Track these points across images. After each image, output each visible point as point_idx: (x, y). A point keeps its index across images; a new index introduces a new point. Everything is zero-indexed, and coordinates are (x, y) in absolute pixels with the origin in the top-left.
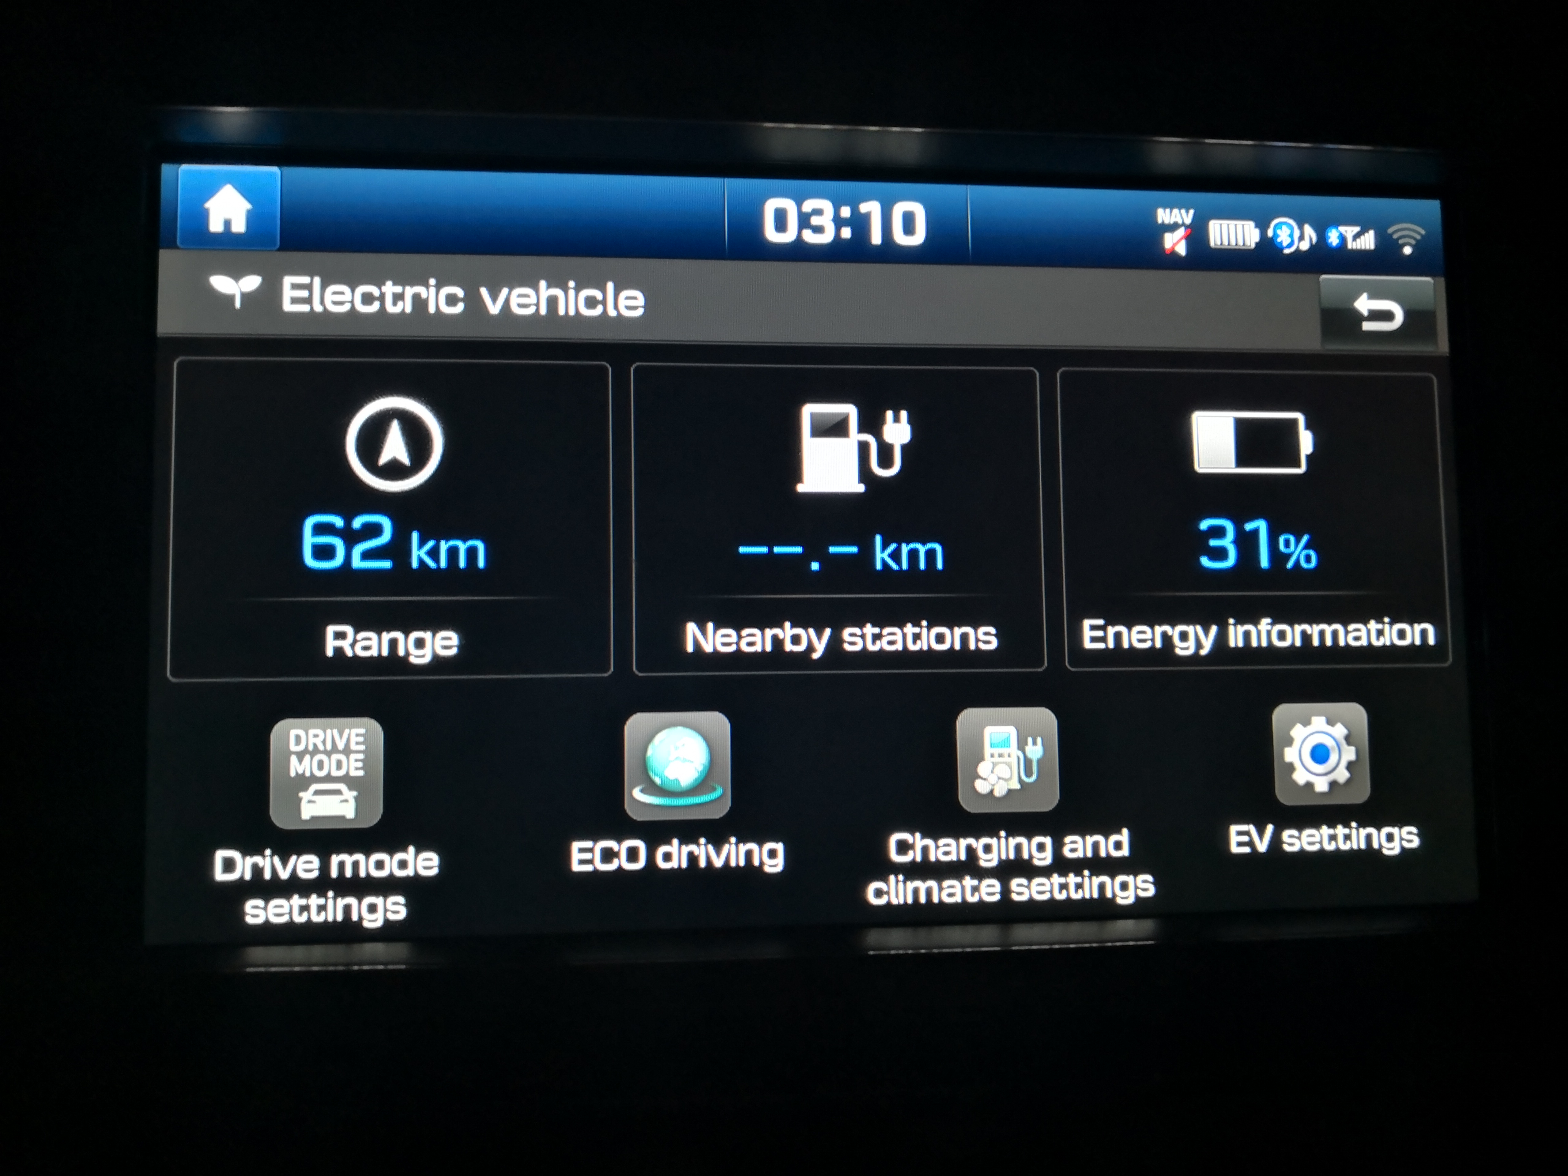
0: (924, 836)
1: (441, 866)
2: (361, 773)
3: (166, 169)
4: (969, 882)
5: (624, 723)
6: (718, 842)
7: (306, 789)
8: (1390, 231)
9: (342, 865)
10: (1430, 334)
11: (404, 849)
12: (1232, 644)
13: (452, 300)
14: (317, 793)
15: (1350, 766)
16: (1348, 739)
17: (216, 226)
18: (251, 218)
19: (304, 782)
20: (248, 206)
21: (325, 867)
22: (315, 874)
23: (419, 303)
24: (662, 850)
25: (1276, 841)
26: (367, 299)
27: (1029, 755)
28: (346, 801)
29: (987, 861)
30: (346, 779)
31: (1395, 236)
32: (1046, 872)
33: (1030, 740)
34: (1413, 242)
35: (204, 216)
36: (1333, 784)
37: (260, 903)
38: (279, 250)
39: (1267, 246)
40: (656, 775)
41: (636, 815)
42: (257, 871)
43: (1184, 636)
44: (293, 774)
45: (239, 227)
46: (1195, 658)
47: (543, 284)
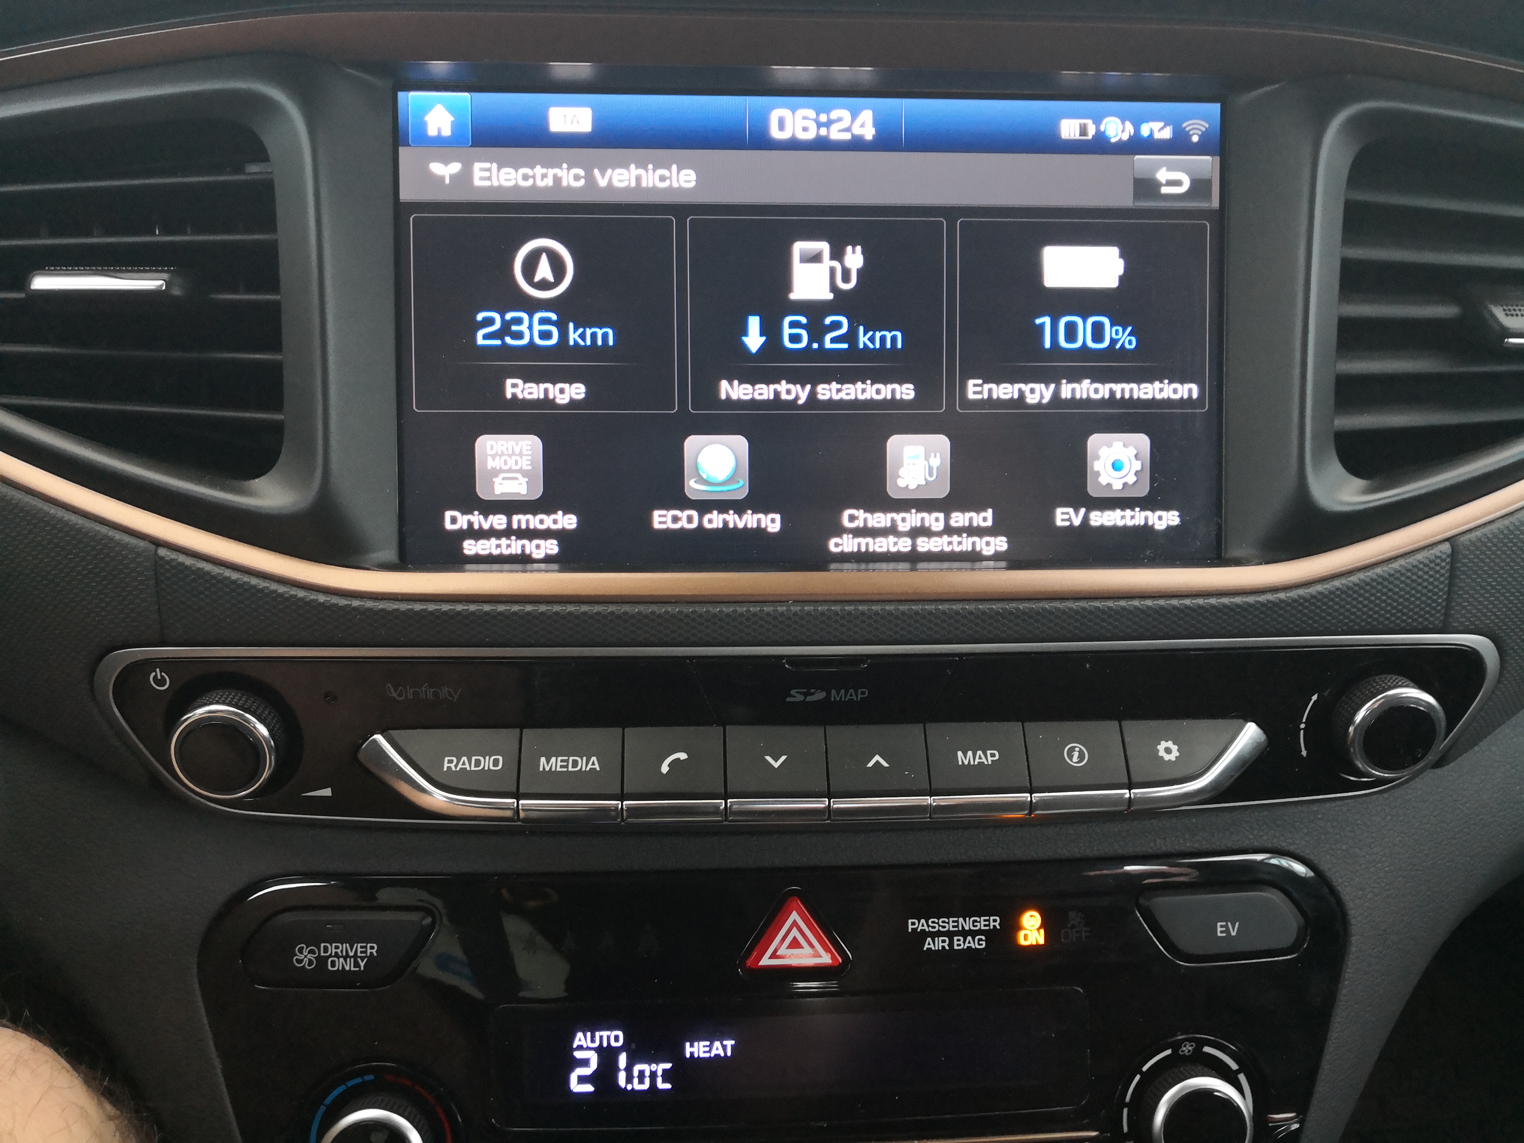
0: (865, 512)
1: (578, 523)
2: (530, 468)
3: (401, 95)
4: (892, 539)
5: (684, 441)
6: (740, 512)
7: (497, 476)
8: (1184, 125)
9: (519, 522)
10: (1208, 196)
11: (555, 512)
12: (1063, 396)
13: (577, 178)
14: (503, 479)
15: (1137, 473)
16: (1137, 457)
17: (432, 132)
18: (454, 125)
19: (496, 472)
20: (453, 119)
21: (509, 523)
22: (504, 526)
23: (557, 180)
24: (707, 517)
25: (1086, 519)
26: (525, 177)
27: (931, 464)
28: (521, 484)
29: (903, 527)
30: (520, 471)
31: (1187, 129)
32: (939, 534)
33: (932, 455)
34: (1200, 133)
35: (423, 126)
36: (1125, 484)
37: (472, 542)
38: (471, 146)
39: (1100, 137)
40: (703, 472)
41: (692, 496)
42: (470, 524)
43: (1032, 391)
44: (489, 468)
45: (447, 132)
46: (1039, 405)
47: (633, 166)
